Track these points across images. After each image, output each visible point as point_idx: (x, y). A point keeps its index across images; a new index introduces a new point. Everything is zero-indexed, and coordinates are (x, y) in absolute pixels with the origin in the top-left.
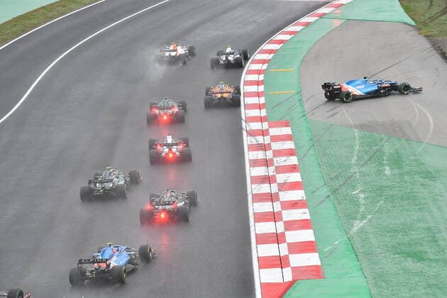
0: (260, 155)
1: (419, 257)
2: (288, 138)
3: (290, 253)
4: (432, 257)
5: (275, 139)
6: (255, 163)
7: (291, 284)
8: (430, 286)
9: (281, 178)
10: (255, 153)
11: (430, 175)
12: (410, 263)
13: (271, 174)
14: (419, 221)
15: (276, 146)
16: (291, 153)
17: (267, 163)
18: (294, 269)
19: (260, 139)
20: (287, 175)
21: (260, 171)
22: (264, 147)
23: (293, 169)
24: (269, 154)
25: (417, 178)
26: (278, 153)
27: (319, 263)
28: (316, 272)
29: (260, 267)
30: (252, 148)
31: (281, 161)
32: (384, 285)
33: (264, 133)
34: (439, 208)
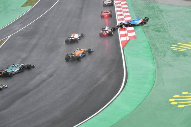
0: (119, 9)
1: (159, 31)
2: (126, 4)
3: (128, 33)
4: (163, 31)
5: (122, 5)
6: (118, 11)
7: (129, 40)
8: (163, 38)
9: (125, 14)
10: (118, 8)
11: (161, 11)
12: (157, 33)
13: (122, 14)
14: (159, 22)
15: (123, 6)
16: (127, 8)
17: (121, 11)
18: (129, 37)
19: (119, 5)
20: (126, 13)
21: (119, 13)
22: (120, 7)
23: (127, 12)
24: (121, 9)
25: (158, 12)
26: (123, 8)
27: (135, 35)
28: (134, 37)
29: (121, 37)
30: (117, 7)
31: (124, 10)
32: (151, 39)
33: (120, 3)
34: (164, 19)
